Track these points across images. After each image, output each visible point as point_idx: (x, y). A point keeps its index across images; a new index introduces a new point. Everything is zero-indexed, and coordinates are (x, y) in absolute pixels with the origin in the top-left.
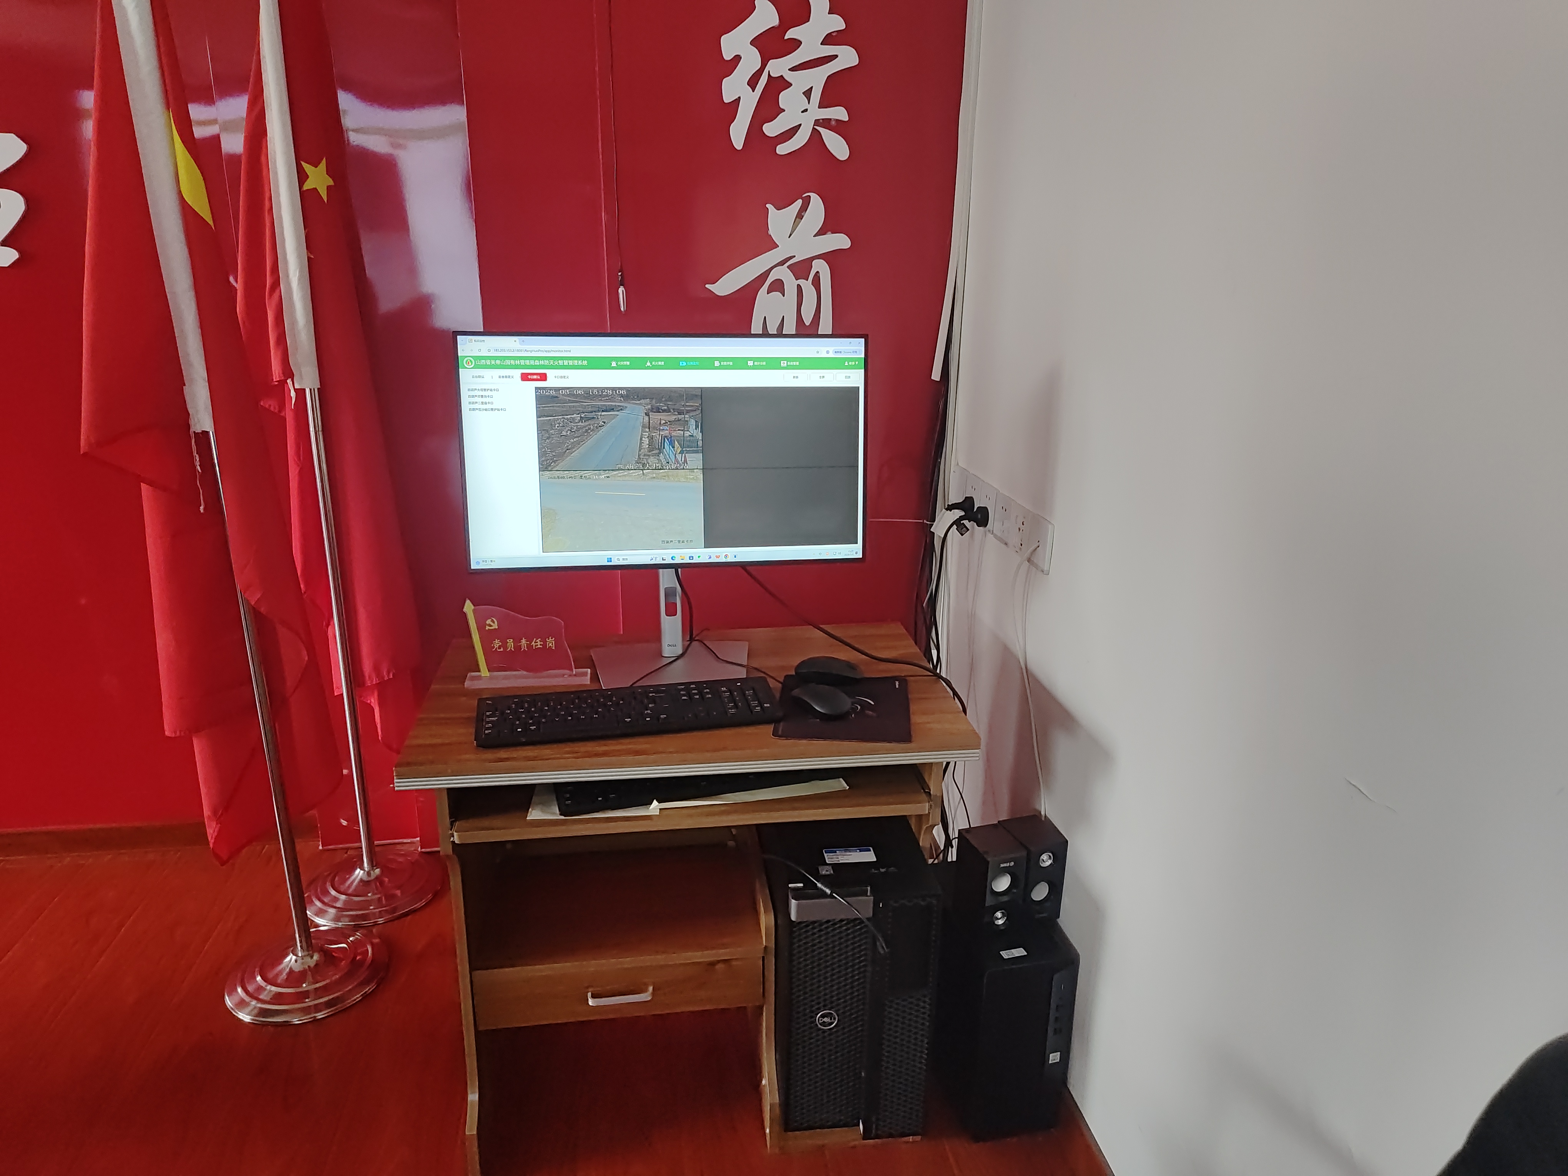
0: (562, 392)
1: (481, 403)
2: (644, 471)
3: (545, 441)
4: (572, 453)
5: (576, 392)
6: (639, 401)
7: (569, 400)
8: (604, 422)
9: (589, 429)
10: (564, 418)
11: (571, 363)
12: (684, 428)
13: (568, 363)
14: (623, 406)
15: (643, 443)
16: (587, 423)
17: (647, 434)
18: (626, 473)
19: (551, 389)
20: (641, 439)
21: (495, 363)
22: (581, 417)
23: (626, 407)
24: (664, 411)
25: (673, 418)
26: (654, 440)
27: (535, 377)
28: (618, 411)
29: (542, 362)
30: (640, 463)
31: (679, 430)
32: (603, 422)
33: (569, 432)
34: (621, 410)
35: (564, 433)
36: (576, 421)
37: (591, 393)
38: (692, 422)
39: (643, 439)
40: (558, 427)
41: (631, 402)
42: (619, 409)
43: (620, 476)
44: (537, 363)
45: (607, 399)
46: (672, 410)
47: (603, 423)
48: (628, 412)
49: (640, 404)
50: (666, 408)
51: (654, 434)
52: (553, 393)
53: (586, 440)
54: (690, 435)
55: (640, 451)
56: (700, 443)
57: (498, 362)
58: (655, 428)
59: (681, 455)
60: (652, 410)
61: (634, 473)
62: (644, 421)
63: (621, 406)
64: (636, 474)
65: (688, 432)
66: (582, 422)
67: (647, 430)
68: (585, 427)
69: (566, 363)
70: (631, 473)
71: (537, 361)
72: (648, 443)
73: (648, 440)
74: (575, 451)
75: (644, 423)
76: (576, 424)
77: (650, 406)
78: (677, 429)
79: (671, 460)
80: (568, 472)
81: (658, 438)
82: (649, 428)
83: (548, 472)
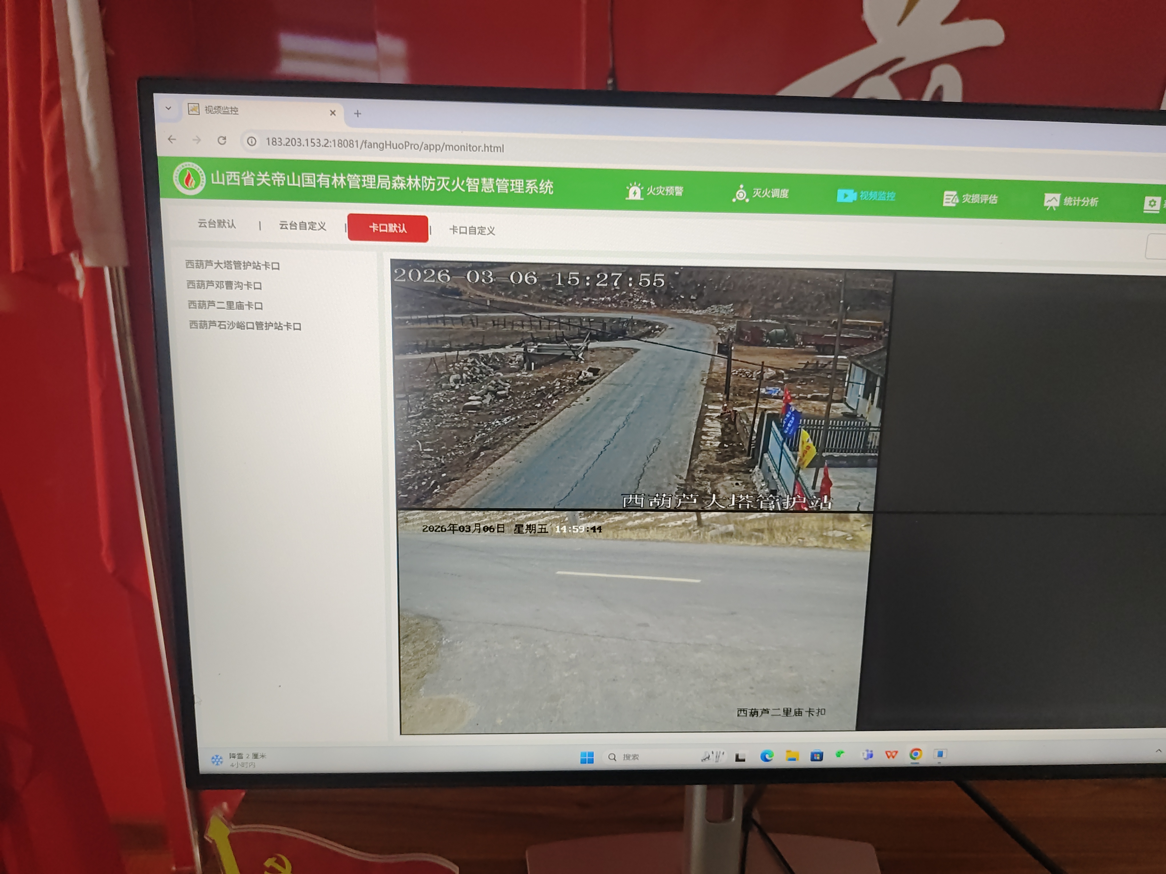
0: (473, 276)
1: (225, 305)
2: (704, 516)
3: (418, 423)
4: (495, 460)
5: (516, 276)
6: (704, 308)
7: (492, 301)
8: (595, 371)
9: (550, 389)
10: (476, 356)
11: (503, 185)
12: (831, 392)
13: (495, 187)
14: (653, 324)
15: (705, 434)
16: (544, 373)
17: (719, 407)
18: (648, 520)
19: (438, 266)
20: (701, 423)
21: (271, 182)
22: (526, 354)
23: (663, 327)
24: (775, 341)
25: (799, 362)
26: (738, 426)
27: (392, 228)
28: (638, 338)
29: (413, 182)
30: (693, 491)
31: (814, 398)
32: (590, 370)
33: (489, 397)
34: (648, 334)
35: (474, 401)
36: (513, 366)
37: (559, 284)
38: (858, 376)
39: (708, 421)
40: (456, 381)
41: (679, 311)
42: (642, 330)
43: (632, 528)
44: (399, 183)
45: (605, 302)
46: (798, 338)
47: (590, 374)
48: (668, 341)
49: (707, 319)
50: (781, 331)
51: (739, 409)
52: (442, 278)
53: (539, 423)
54: (845, 414)
55: (694, 455)
56: (874, 438)
57: (279, 178)
58: (742, 391)
59: (814, 470)
60: (739, 337)
61: (674, 519)
62: (715, 369)
63: (648, 324)
64: (679, 523)
65: (843, 405)
66: (529, 369)
67: (721, 396)
68: (535, 383)
69: (488, 185)
70: (666, 520)
71: (398, 178)
72: (719, 434)
73: (719, 425)
74: (506, 452)
75: (714, 376)
76: (512, 375)
77: (733, 326)
78: (809, 396)
79: (784, 485)
80: (480, 514)
81: (751, 420)
82: (727, 392)
83: (422, 514)
